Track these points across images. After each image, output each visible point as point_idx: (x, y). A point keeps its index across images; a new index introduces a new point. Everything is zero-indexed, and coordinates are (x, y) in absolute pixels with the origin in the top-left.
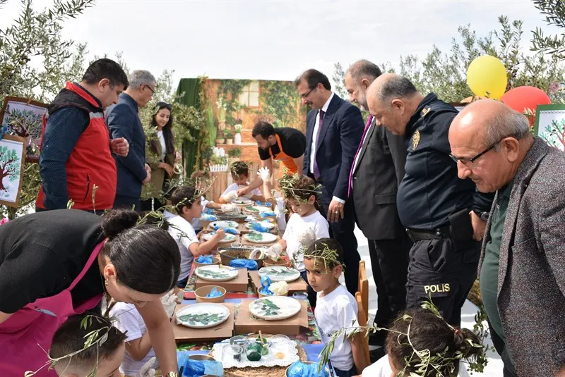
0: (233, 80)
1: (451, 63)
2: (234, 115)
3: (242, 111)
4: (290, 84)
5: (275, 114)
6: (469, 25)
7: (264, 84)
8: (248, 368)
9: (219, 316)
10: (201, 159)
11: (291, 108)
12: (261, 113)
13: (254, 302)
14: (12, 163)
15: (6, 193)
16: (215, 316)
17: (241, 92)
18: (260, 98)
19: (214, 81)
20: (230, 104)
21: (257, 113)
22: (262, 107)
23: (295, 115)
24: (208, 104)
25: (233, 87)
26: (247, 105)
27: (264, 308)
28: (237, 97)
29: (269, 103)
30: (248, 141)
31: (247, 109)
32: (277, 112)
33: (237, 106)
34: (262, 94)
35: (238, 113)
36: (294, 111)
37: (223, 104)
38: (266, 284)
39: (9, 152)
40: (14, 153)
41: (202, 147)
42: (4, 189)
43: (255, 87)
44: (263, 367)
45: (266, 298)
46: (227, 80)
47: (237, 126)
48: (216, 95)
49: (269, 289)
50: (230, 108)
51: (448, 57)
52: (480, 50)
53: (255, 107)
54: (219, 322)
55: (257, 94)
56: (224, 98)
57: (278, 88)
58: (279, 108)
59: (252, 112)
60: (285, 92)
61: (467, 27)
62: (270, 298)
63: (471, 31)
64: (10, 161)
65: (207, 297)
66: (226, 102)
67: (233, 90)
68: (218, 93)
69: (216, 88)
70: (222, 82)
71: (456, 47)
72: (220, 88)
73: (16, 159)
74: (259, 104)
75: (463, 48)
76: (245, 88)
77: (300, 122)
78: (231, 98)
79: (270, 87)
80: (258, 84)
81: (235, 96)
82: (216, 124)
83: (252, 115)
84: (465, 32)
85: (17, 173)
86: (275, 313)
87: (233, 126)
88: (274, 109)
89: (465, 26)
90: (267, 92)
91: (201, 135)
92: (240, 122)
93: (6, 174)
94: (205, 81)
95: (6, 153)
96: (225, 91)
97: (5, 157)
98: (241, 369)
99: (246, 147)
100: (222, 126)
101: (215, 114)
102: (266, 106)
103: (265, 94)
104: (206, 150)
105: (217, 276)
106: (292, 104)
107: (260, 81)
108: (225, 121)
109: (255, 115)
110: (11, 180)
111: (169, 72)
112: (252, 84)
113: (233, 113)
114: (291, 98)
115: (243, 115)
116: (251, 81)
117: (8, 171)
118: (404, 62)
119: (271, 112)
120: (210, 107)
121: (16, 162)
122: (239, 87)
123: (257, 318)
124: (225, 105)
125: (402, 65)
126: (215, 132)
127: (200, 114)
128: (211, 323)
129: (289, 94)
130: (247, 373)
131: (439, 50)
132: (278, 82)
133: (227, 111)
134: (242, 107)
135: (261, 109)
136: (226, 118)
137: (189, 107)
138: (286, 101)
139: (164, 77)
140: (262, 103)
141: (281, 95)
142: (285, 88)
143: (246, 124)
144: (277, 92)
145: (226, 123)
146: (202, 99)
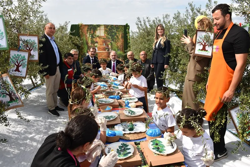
0: (93, 25)
1: (185, 17)
2: (94, 40)
3: (98, 38)
4: (117, 26)
5: (111, 39)
6: (192, 2)
7: (106, 26)
8: (130, 133)
9: (113, 116)
10: (81, 58)
11: (117, 36)
12: (105, 39)
13: (124, 111)
14: (23, 61)
15: (21, 74)
16: (112, 116)
17: (97, 30)
18: (105, 32)
19: (85, 25)
20: (93, 35)
21: (104, 39)
22: (106, 36)
23: (119, 39)
24: (83, 35)
25: (93, 28)
26: (99, 36)
27: (129, 112)
28: (95, 32)
29: (108, 35)
30: (100, 50)
31: (99, 37)
32: (112, 38)
33: (95, 36)
34: (106, 31)
35: (96, 39)
36: (118, 38)
37: (89, 35)
38: (127, 104)
39: (22, 57)
40: (24, 57)
41: (82, 53)
42: (20, 72)
43: (102, 28)
44: (135, 133)
45: (129, 109)
46: (91, 25)
47: (96, 44)
48: (86, 31)
49: (129, 105)
50: (93, 37)
51: (184, 15)
52: (196, 12)
53: (103, 36)
54: (114, 118)
55: (104, 31)
56: (90, 33)
57: (112, 28)
58: (112, 36)
59: (101, 38)
60: (115, 29)
61: (192, 3)
62: (130, 109)
63: (193, 4)
64: (22, 60)
65: (105, 110)
66: (91, 34)
67: (94, 29)
68: (88, 31)
69: (86, 28)
70: (89, 25)
71: (187, 11)
72: (88, 28)
73: (25, 59)
74: (104, 35)
75: (190, 11)
76: (98, 28)
77: (121, 42)
78: (93, 32)
79: (109, 28)
80: (103, 26)
81: (94, 31)
82: (87, 43)
83: (101, 40)
84: (191, 5)
85: (26, 65)
86: (134, 114)
87: (94, 44)
88: (110, 37)
89: (191, 2)
90: (108, 30)
91: (81, 48)
92: (97, 42)
93: (20, 66)
94: (82, 25)
95: (21, 57)
96: (90, 30)
97: (20, 59)
98: (128, 134)
99: (100, 53)
100: (90, 44)
101: (86, 39)
102: (107, 36)
103: (107, 31)
104: (83, 54)
105: (106, 102)
106: (118, 35)
107: (105, 25)
108: (90, 42)
109: (103, 40)
110: (23, 68)
111: (68, 22)
112: (101, 27)
113: (94, 39)
114: (117, 32)
115: (98, 40)
116: (101, 25)
117: (21, 64)
118: (165, 17)
119: (109, 38)
120: (84, 36)
121: (25, 61)
122: (96, 28)
123: (128, 116)
124: (90, 36)
125: (163, 18)
126: (87, 47)
127: (80, 40)
128: (111, 119)
129: (117, 30)
130: (130, 135)
131: (180, 12)
132: (112, 25)
133: (91, 38)
134: (97, 36)
135: (105, 37)
136: (91, 41)
137: (75, 36)
138: (116, 34)
139: (65, 24)
140: (106, 35)
141: (113, 31)
142: (115, 28)
143: (99, 44)
144: (112, 29)
145: (91, 43)
146: (81, 33)
